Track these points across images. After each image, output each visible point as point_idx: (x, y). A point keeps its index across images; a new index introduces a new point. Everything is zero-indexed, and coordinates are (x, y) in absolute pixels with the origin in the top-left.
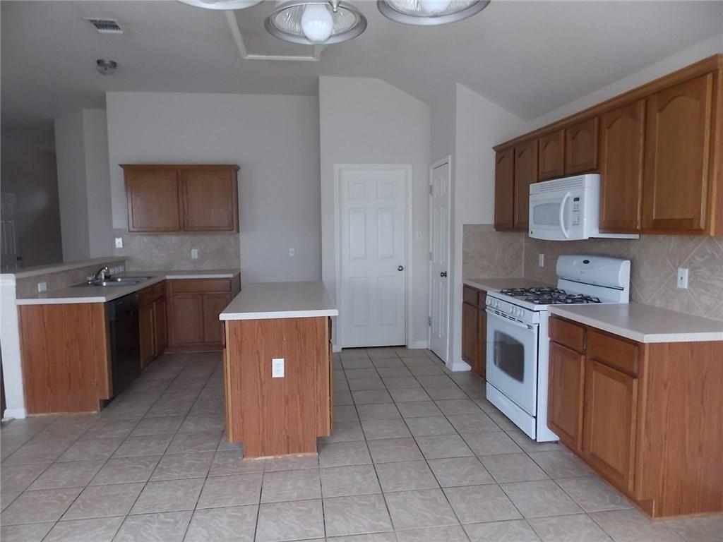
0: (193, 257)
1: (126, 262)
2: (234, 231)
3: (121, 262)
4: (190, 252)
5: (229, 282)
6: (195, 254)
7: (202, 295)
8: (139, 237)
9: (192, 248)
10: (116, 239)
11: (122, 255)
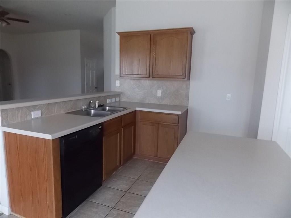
0: (158, 95)
1: (121, 95)
2: (186, 79)
3: (118, 95)
4: (157, 91)
5: (178, 117)
6: (159, 93)
7: (158, 124)
8: (128, 80)
9: (158, 89)
10: (117, 81)
11: (119, 91)
